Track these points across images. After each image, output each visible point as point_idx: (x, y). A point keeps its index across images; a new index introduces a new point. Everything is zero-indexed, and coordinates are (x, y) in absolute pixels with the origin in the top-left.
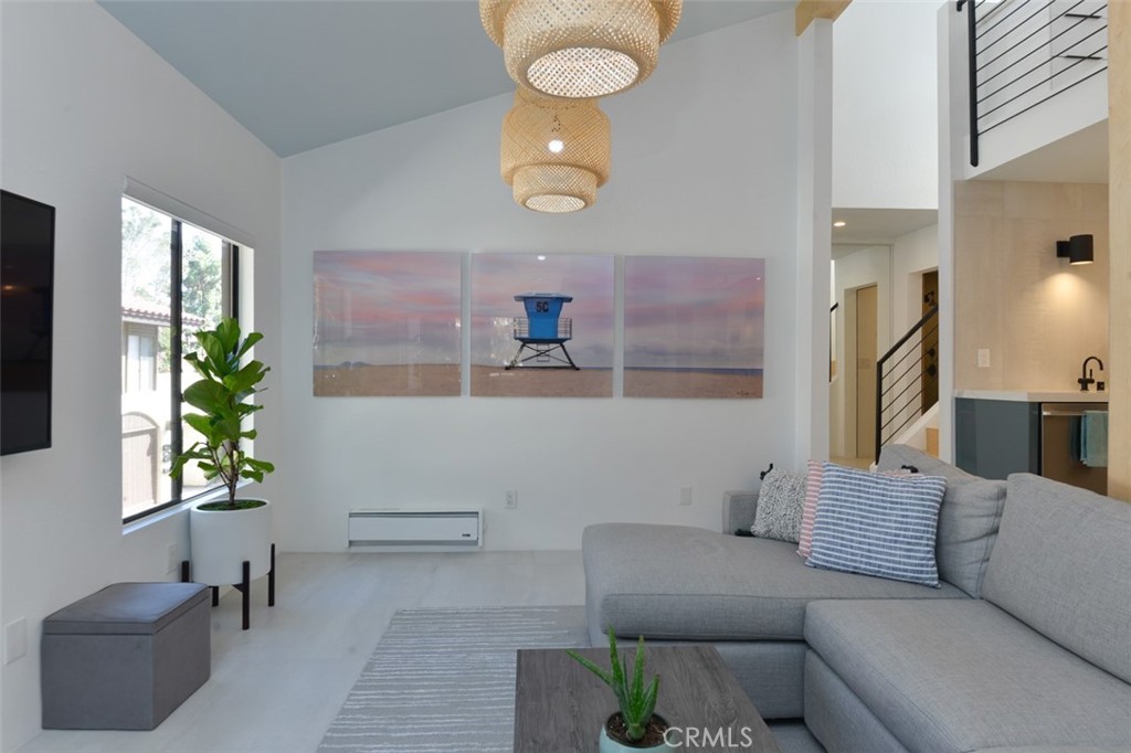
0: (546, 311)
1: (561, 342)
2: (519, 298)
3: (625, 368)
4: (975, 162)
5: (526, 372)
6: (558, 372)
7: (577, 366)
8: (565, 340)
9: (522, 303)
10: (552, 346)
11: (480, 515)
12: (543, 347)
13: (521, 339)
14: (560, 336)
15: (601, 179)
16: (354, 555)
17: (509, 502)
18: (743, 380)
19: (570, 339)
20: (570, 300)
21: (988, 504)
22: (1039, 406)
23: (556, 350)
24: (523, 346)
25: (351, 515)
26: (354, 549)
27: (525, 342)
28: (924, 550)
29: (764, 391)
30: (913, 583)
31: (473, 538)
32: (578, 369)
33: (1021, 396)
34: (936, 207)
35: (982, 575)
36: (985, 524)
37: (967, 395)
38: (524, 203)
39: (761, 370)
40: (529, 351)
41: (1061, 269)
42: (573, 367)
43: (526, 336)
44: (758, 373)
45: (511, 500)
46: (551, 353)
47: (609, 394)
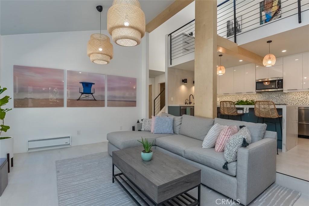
0: (88, 86)
1: (92, 94)
2: (81, 83)
3: (108, 100)
4: (171, 64)
5: (82, 101)
6: (91, 101)
8: (93, 93)
9: (82, 84)
10: (89, 95)
11: (70, 137)
12: (87, 95)
13: (81, 93)
14: (91, 92)
15: (111, 58)
16: (30, 153)
17: (78, 133)
18: (132, 103)
19: (94, 93)
20: (94, 84)
21: (180, 120)
22: (181, 107)
23: (90, 96)
24: (82, 94)
25: (29, 141)
26: (30, 151)
27: (82, 93)
28: (171, 128)
29: (137, 105)
30: (170, 134)
31: (68, 143)
32: (96, 100)
33: (178, 105)
34: (165, 71)
35: (179, 131)
36: (179, 123)
37: (170, 106)
38: (93, 62)
39: (136, 101)
40: (84, 96)
41: (183, 84)
42: (95, 100)
44: (135, 102)
45: (79, 133)
47: (104, 106)
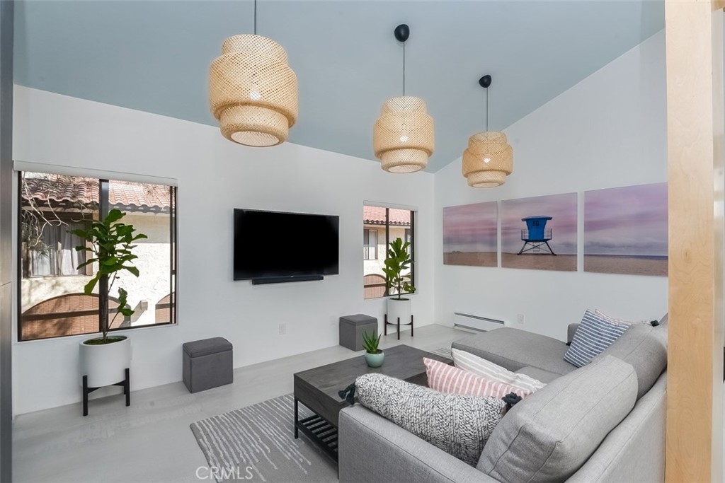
0: (538, 225)
1: (546, 241)
2: (523, 220)
3: (583, 255)
5: (528, 256)
6: (545, 257)
7: (555, 253)
8: (548, 240)
9: (525, 222)
10: (541, 243)
11: (505, 323)
12: (536, 244)
13: (525, 240)
14: (545, 238)
19: (551, 239)
20: (550, 218)
23: (543, 245)
24: (526, 243)
25: (456, 314)
27: (527, 241)
40: (530, 245)
42: (553, 254)
43: (527, 238)
46: (541, 247)
47: (575, 269)
